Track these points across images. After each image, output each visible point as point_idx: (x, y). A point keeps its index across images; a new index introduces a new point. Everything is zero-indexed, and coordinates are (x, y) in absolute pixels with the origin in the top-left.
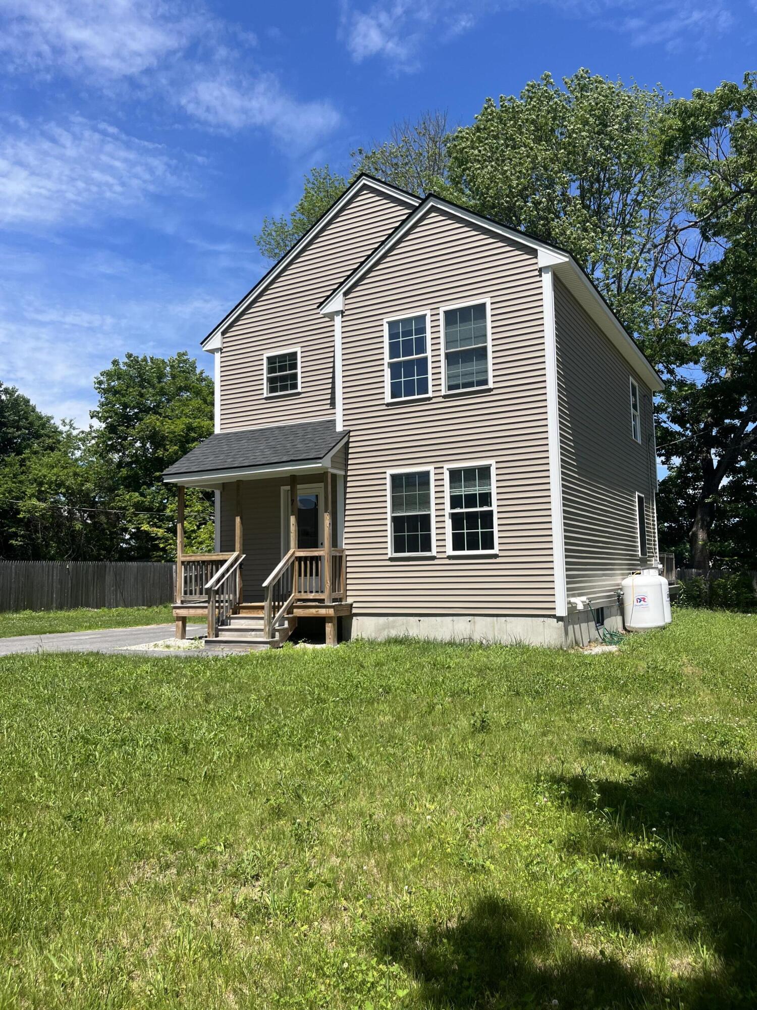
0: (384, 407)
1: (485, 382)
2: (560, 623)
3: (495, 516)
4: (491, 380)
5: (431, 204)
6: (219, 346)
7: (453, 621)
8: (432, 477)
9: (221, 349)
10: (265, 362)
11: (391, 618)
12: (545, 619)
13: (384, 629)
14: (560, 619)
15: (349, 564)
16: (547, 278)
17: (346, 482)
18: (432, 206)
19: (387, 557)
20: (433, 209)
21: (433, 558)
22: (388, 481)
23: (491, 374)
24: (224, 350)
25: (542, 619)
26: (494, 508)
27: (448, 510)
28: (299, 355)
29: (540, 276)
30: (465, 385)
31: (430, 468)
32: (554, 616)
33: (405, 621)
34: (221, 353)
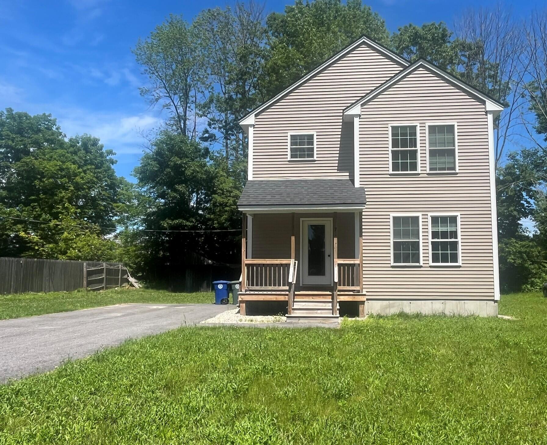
0: (388, 176)
1: (454, 169)
2: (496, 304)
3: (460, 244)
4: (457, 168)
5: (421, 63)
6: (253, 123)
7: (432, 303)
8: (421, 220)
9: (254, 125)
10: (289, 138)
11: (391, 302)
12: (487, 302)
13: (387, 308)
14: (496, 301)
15: (364, 269)
16: (490, 117)
17: (361, 219)
18: (421, 64)
19: (389, 265)
20: (421, 66)
21: (421, 267)
22: (391, 220)
23: (457, 165)
24: (256, 126)
25: (486, 302)
26: (459, 239)
27: (430, 240)
28: (315, 137)
29: (486, 115)
30: (440, 169)
31: (419, 214)
32: (493, 300)
33: (400, 303)
34: (254, 128)
